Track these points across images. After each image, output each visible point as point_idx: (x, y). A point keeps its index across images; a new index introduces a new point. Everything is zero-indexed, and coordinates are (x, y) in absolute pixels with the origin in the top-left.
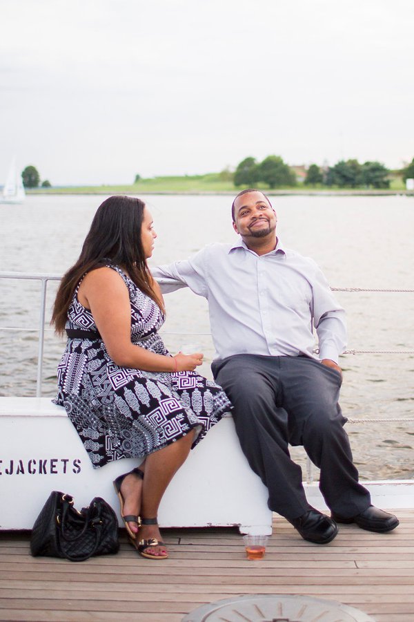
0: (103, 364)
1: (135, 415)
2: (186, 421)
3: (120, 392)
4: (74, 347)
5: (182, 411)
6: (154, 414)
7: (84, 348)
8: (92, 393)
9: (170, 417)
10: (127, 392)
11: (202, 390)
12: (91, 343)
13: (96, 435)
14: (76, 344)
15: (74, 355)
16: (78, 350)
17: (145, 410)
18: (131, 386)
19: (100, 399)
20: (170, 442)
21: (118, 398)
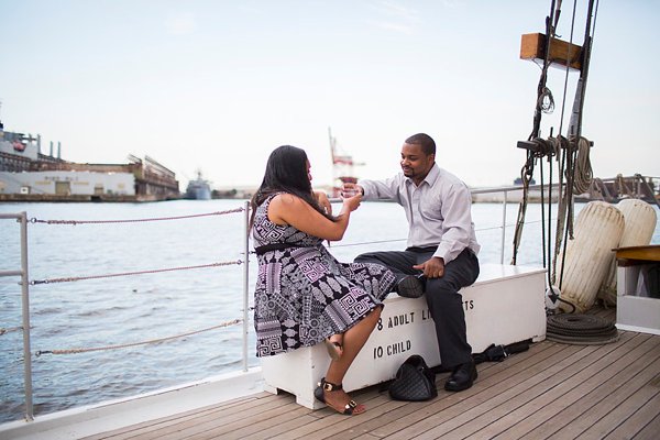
0: (296, 267)
1: (329, 301)
2: (371, 301)
3: (316, 284)
4: (268, 260)
5: (367, 295)
6: (346, 298)
7: (277, 258)
8: (293, 288)
9: (359, 299)
10: (322, 284)
11: (370, 279)
12: (282, 254)
13: (293, 324)
14: (269, 256)
15: (270, 265)
16: (273, 260)
17: (337, 296)
18: (324, 279)
19: (300, 291)
20: (361, 318)
21: (314, 288)
